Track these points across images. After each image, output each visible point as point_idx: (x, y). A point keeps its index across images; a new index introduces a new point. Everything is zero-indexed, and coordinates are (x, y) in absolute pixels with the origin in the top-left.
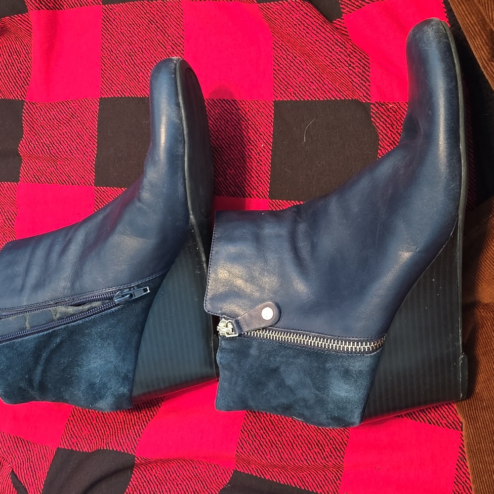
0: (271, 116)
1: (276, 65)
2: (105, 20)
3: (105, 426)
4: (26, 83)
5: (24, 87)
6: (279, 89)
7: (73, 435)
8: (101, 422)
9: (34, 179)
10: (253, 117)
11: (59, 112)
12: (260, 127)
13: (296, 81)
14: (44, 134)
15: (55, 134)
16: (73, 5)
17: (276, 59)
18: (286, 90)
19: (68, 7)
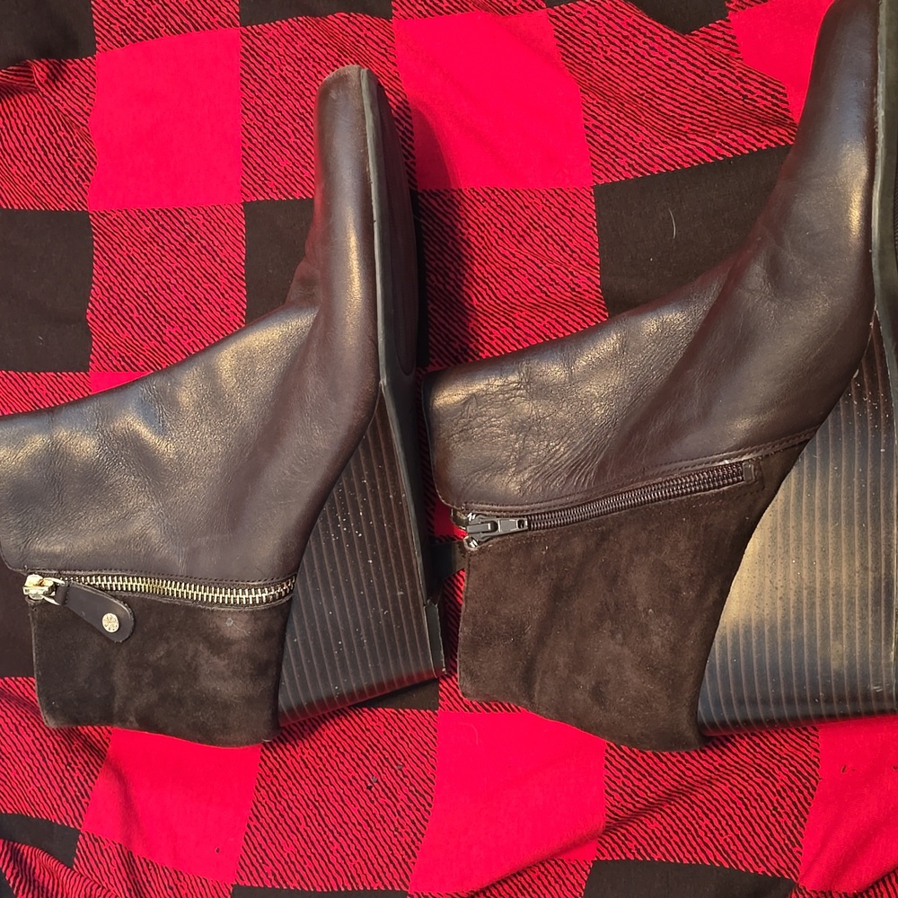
0: (590, 215)
1: (588, 117)
2: (247, 54)
3: (325, 833)
4: (84, 177)
5: (80, 185)
6: (603, 163)
7: (265, 857)
8: (316, 824)
9: (123, 363)
10: (555, 220)
11: (160, 229)
12: (571, 238)
13: (633, 143)
14: (134, 272)
15: (158, 271)
16: (177, 28)
17: (589, 108)
18: (615, 161)
19: (168, 30)
